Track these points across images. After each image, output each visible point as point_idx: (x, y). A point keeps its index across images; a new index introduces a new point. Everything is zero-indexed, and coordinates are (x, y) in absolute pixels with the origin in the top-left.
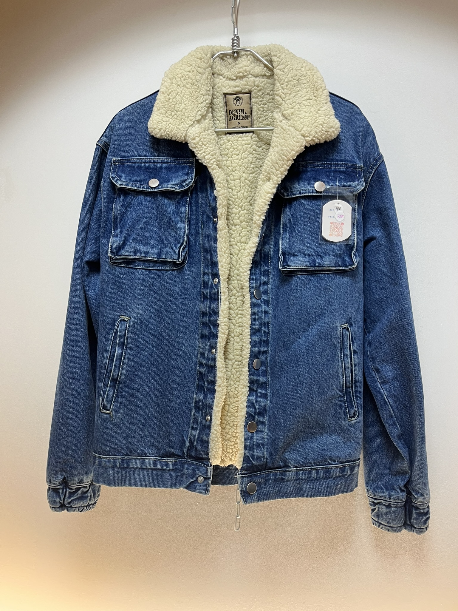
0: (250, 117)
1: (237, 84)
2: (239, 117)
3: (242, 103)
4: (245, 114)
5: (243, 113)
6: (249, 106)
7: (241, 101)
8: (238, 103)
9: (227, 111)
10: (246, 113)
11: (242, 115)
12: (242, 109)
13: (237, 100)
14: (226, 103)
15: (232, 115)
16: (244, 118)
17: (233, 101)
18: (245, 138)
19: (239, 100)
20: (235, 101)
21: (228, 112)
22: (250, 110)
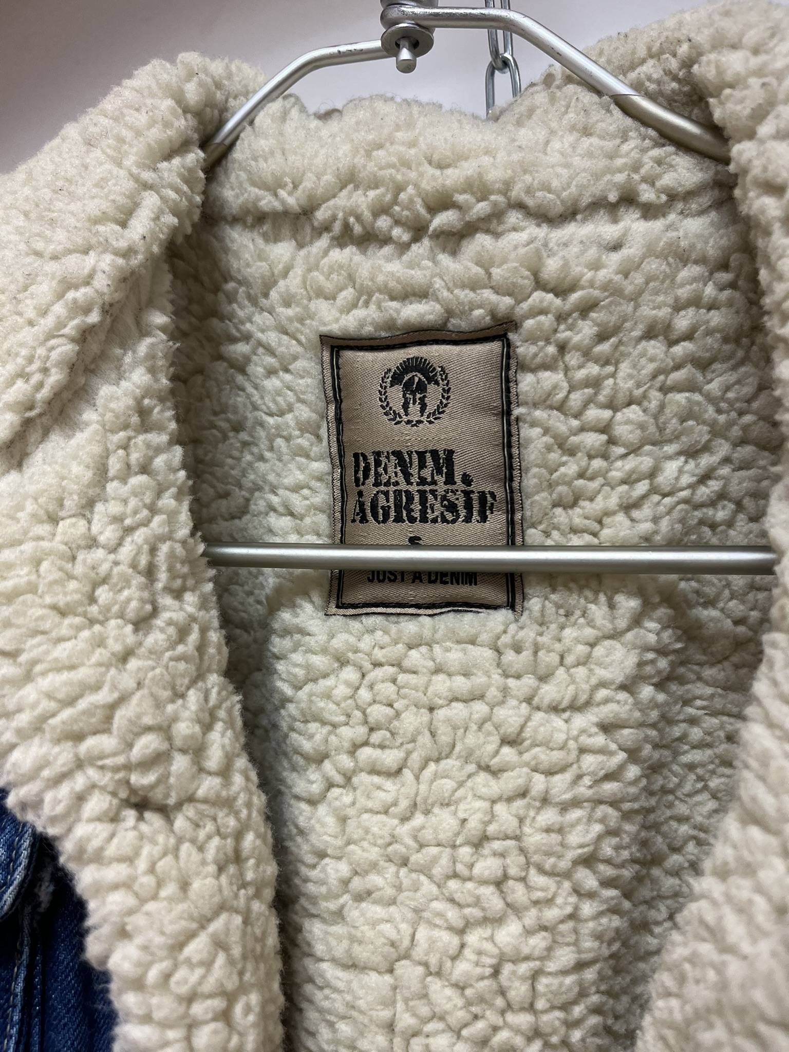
0: (500, 504)
1: (418, 276)
2: (416, 506)
3: (440, 410)
4: (460, 485)
5: (450, 480)
6: (492, 425)
7: (433, 393)
8: (414, 408)
9: (341, 455)
10: (467, 480)
11: (441, 488)
12: (441, 447)
13: (407, 387)
14: (338, 402)
15: (369, 489)
16: (452, 508)
17: (383, 393)
18: (454, 656)
19: (422, 388)
20: (396, 395)
21: (349, 460)
22: (495, 457)
